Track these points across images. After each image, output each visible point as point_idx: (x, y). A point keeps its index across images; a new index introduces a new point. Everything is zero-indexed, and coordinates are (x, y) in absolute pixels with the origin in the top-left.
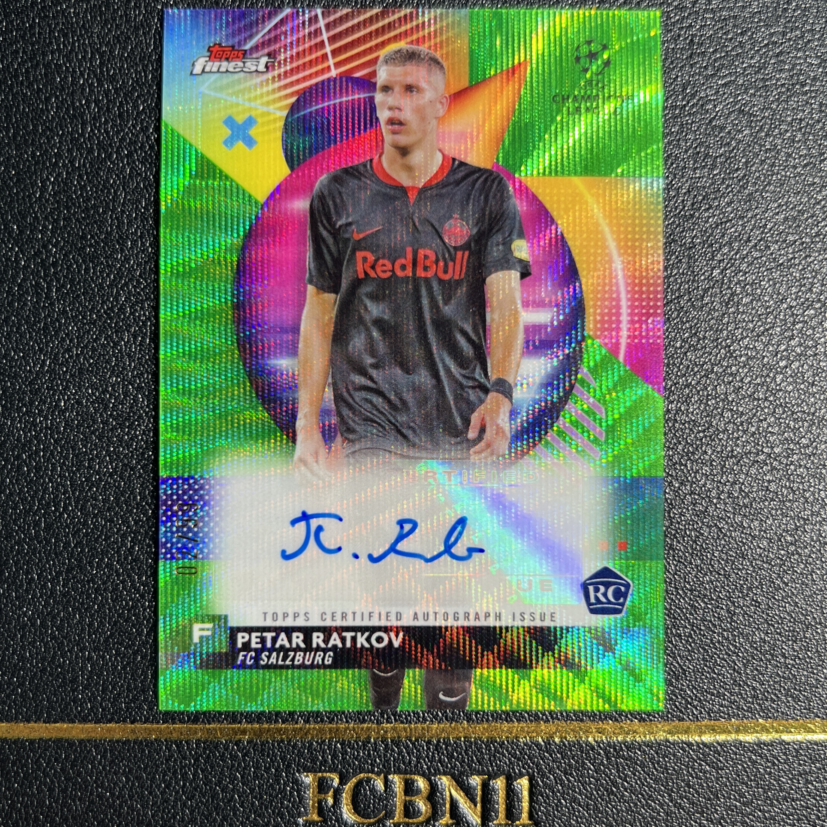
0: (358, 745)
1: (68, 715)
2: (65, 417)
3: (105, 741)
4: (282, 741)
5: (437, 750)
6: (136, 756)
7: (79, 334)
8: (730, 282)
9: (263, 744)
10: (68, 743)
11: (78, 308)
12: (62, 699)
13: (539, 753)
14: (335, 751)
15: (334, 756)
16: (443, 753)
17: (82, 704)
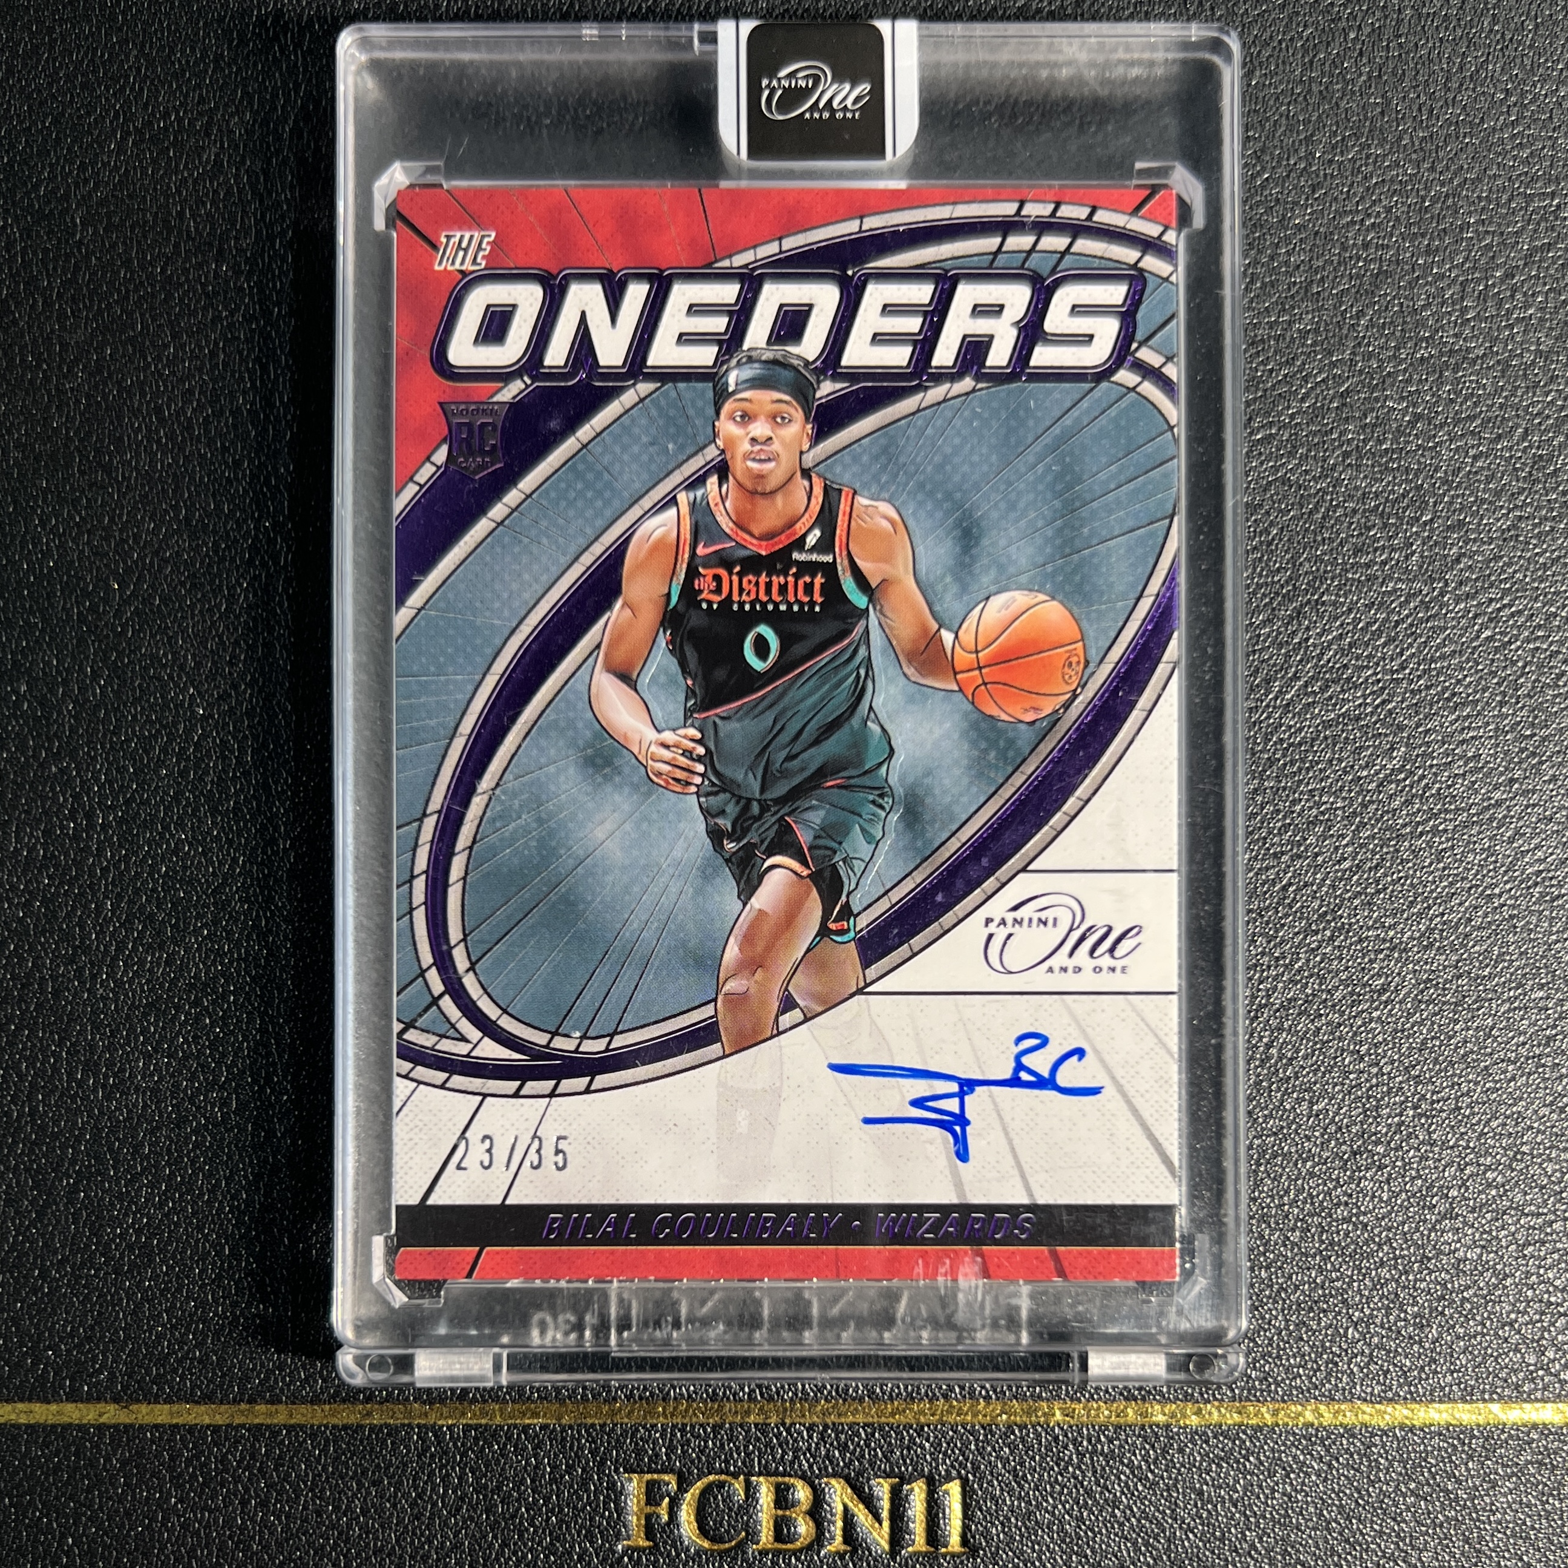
0: (705, 1431)
1: (271, 1389)
2: (267, 942)
3: (326, 1427)
4: (593, 1425)
5: (823, 1439)
6: (372, 1449)
7: (288, 819)
8: (1267, 740)
9: (563, 1430)
10: (272, 1432)
11: (286, 780)
12: (262, 1365)
13: (977, 1445)
14: (671, 1440)
15: (671, 1449)
16: (832, 1444)
17: (291, 1372)
